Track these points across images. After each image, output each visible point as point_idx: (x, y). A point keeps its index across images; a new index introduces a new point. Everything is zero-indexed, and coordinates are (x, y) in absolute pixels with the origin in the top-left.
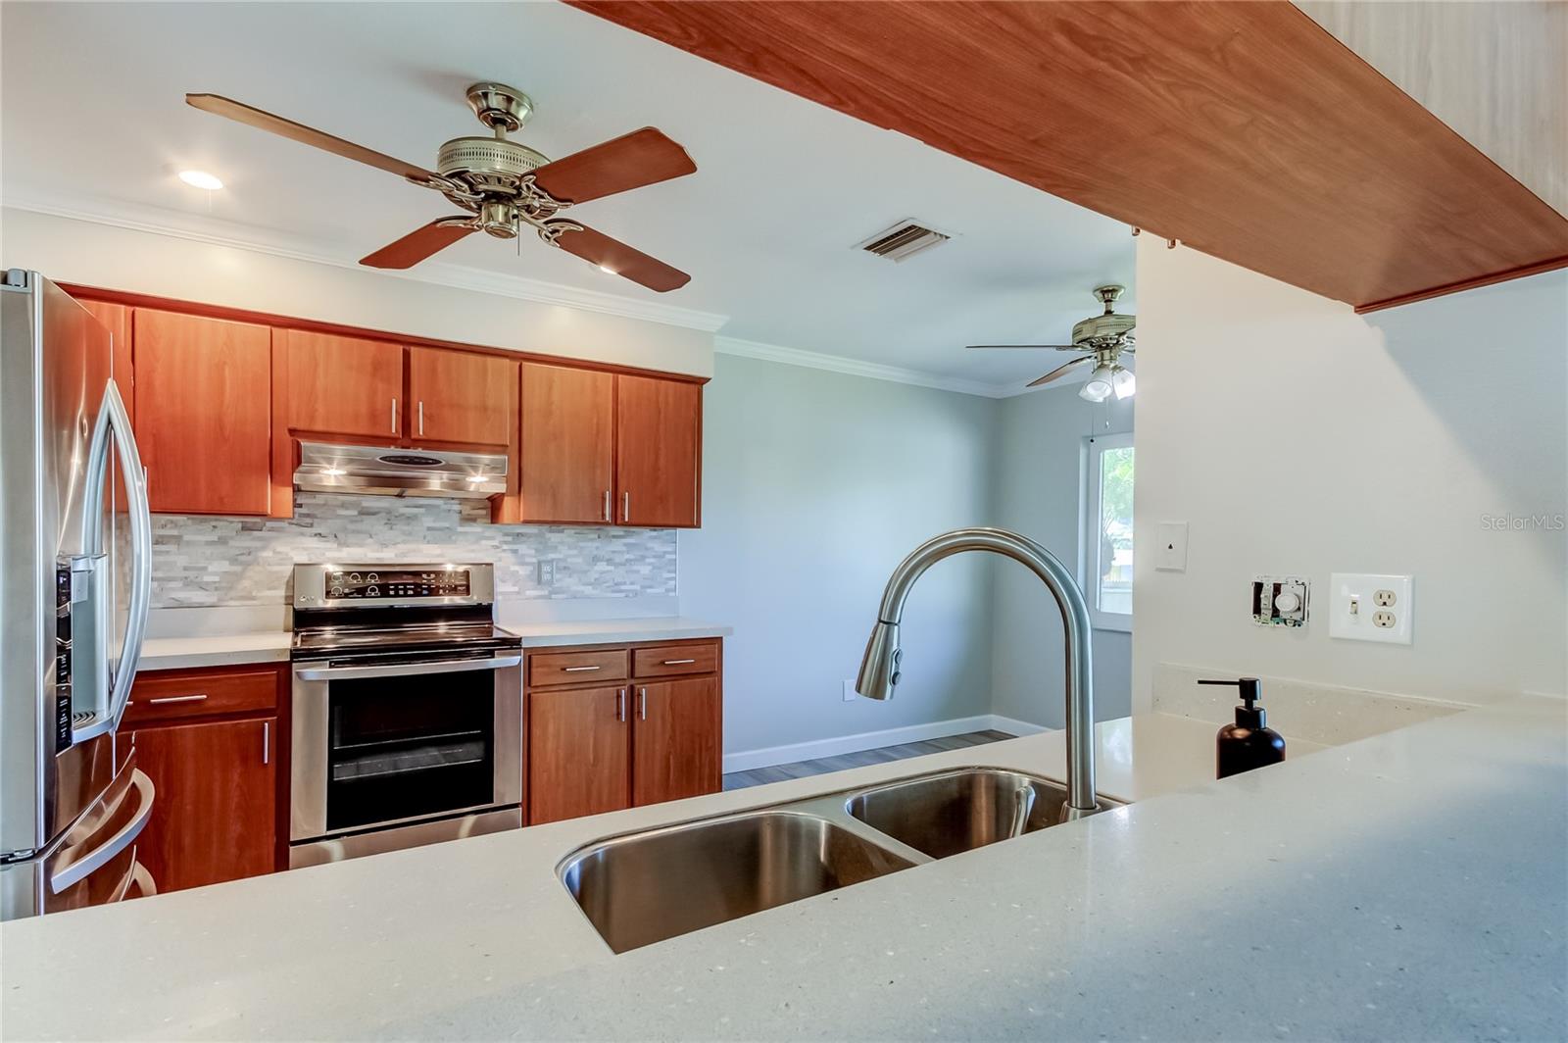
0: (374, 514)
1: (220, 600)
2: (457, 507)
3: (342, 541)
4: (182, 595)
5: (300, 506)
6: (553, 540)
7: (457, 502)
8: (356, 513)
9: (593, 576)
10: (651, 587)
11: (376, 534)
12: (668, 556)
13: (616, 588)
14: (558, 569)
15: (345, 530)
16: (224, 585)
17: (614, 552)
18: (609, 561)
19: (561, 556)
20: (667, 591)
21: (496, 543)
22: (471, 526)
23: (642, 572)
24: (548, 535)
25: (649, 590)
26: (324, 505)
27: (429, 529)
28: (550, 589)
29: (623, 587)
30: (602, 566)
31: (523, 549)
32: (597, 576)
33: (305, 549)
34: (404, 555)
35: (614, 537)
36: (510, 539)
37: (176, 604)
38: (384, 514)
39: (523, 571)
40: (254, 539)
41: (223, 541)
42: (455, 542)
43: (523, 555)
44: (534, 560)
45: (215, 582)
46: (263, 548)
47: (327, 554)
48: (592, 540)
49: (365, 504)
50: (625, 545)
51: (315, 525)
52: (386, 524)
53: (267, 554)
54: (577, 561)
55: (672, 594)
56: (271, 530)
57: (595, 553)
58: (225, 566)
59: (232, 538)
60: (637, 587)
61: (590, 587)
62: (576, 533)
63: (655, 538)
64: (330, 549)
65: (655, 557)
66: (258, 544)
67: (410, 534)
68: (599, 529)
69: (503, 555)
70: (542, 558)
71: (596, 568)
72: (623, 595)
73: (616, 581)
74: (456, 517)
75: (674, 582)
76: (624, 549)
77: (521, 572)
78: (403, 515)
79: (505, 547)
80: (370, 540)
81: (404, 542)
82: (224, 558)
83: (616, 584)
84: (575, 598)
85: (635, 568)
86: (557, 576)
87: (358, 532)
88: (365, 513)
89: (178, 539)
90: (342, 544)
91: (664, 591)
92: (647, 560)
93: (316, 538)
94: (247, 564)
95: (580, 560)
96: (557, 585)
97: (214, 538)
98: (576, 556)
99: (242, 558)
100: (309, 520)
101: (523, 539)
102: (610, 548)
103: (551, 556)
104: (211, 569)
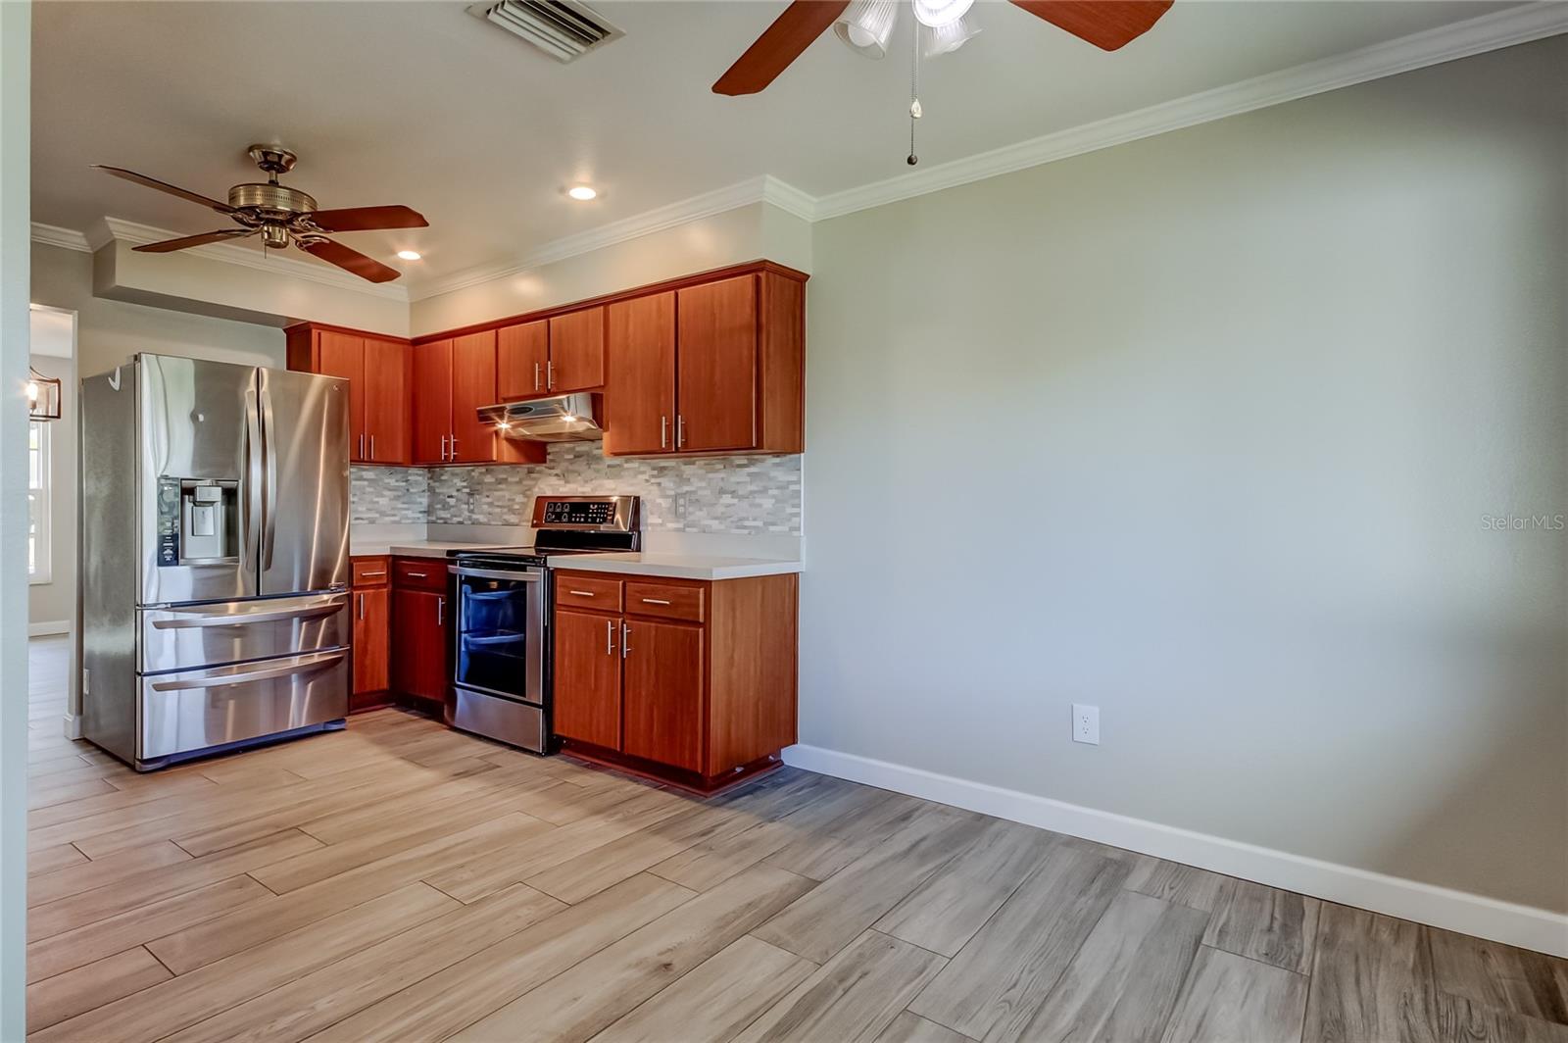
1: (521, 521)
4: (506, 517)
5: (549, 454)
6: (687, 473)
8: (571, 456)
9: (720, 510)
10: (773, 524)
11: (582, 473)
12: (793, 487)
13: (740, 523)
14: (691, 502)
15: (568, 471)
16: (521, 511)
17: (738, 483)
18: (734, 494)
19: (693, 489)
20: (792, 529)
23: (765, 506)
24: (683, 467)
25: (772, 528)
27: (609, 466)
28: (685, 522)
29: (746, 523)
30: (727, 499)
31: (667, 482)
32: (723, 509)
33: (551, 485)
36: (655, 472)
38: (586, 457)
39: (665, 503)
40: (532, 479)
41: (520, 482)
42: (621, 477)
43: (665, 488)
44: (673, 493)
45: (518, 509)
46: (534, 486)
47: (561, 489)
48: (717, 471)
49: (577, 449)
50: (749, 475)
51: (556, 468)
52: (587, 464)
53: (536, 483)
54: (706, 494)
55: (795, 533)
57: (721, 484)
58: (521, 498)
59: (524, 479)
60: (759, 524)
61: (717, 522)
62: (706, 464)
63: (778, 465)
64: (560, 486)
65: (778, 488)
66: (532, 483)
67: (598, 471)
69: (652, 488)
70: (679, 491)
71: (722, 501)
72: (746, 531)
73: (739, 516)
75: (797, 519)
76: (748, 479)
77: (664, 505)
78: (595, 456)
79: (653, 480)
80: (580, 478)
81: (596, 479)
82: (521, 493)
83: (740, 520)
84: (704, 532)
85: (758, 501)
86: (691, 509)
87: (574, 471)
88: (578, 456)
90: (567, 482)
91: (787, 529)
92: (770, 492)
93: (556, 478)
94: (529, 497)
95: (707, 492)
96: (690, 518)
97: (517, 479)
98: (705, 488)
99: (528, 493)
100: (552, 464)
101: (666, 472)
102: (734, 479)
103: (686, 488)
104: (517, 500)
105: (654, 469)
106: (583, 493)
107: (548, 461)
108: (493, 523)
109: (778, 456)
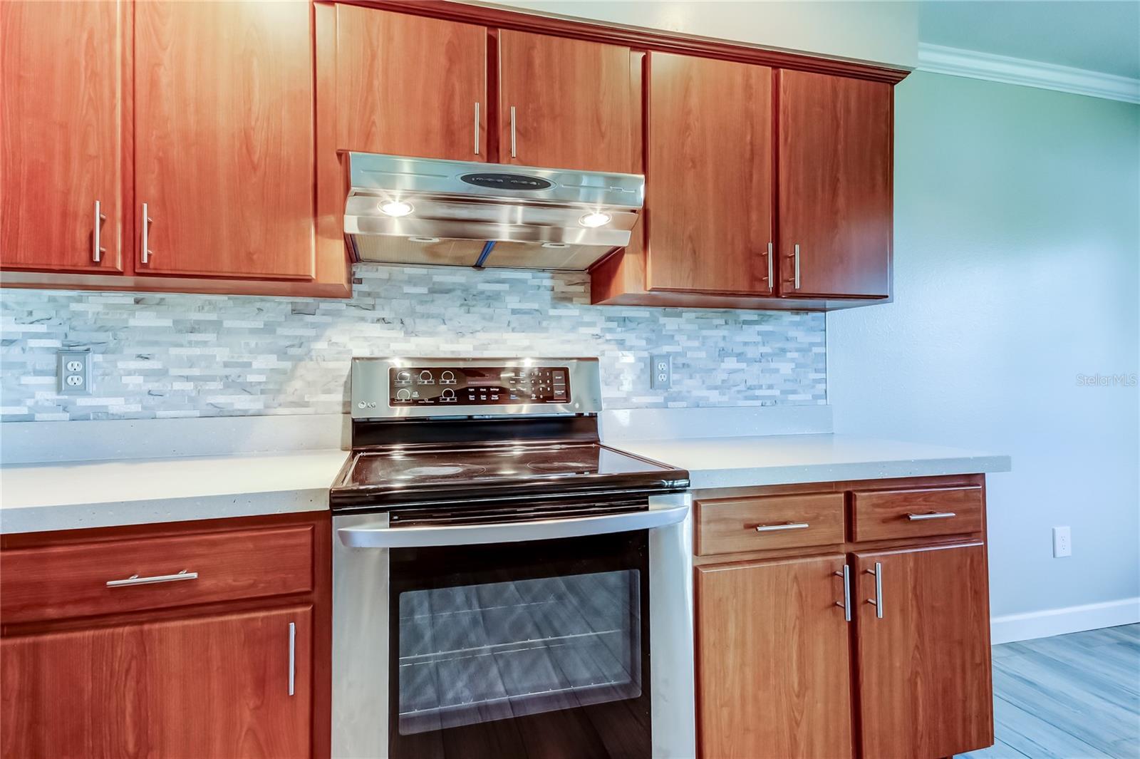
0: (448, 291)
1: (267, 407)
2: (548, 282)
3: (410, 330)
4: (221, 400)
5: (360, 281)
6: (667, 327)
7: (548, 275)
8: (424, 290)
9: (720, 377)
10: (794, 392)
11: (451, 320)
12: (816, 350)
13: (750, 393)
14: (676, 367)
15: (413, 313)
16: (271, 386)
17: (746, 344)
18: (740, 356)
19: (678, 349)
20: (816, 397)
21: (597, 331)
22: (566, 307)
23: (782, 372)
24: (663, 320)
25: (791, 397)
26: (389, 280)
27: (514, 312)
28: (666, 394)
29: (757, 393)
30: (731, 363)
31: (631, 339)
32: (725, 376)
33: (365, 338)
34: (485, 346)
35: (745, 322)
36: (614, 325)
37: (213, 411)
38: (459, 293)
40: (306, 325)
41: (269, 329)
42: (546, 330)
43: (631, 347)
44: (646, 354)
45: (260, 383)
46: (317, 338)
47: (392, 345)
48: (718, 328)
49: (436, 278)
50: (759, 333)
51: (377, 307)
52: (462, 305)
53: (320, 346)
54: (699, 356)
55: (821, 402)
56: (326, 313)
57: (722, 344)
58: (271, 361)
59: (280, 324)
60: (776, 392)
61: (716, 392)
62: (697, 318)
63: (799, 323)
64: (396, 339)
65: (798, 350)
66: (311, 332)
67: (491, 319)
68: (726, 312)
69: (605, 347)
70: (656, 352)
71: (723, 366)
72: (758, 403)
73: (749, 384)
74: (548, 295)
75: (823, 386)
76: (759, 339)
78: (482, 293)
79: (608, 336)
80: (443, 328)
81: (484, 330)
82: (271, 352)
83: (749, 388)
84: (698, 406)
86: (674, 377)
87: (428, 316)
88: (437, 290)
89: (216, 326)
90: (409, 333)
91: (811, 397)
92: (789, 355)
93: (378, 325)
94: (298, 359)
95: (703, 354)
96: (674, 389)
97: (259, 324)
98: (698, 349)
99: (292, 351)
100: (369, 301)
101: (633, 325)
102: (741, 338)
103: (666, 349)
104: (255, 365)
105: (610, 319)
106: (453, 352)
107: (355, 294)
108: (160, 413)
109: (797, 314)
